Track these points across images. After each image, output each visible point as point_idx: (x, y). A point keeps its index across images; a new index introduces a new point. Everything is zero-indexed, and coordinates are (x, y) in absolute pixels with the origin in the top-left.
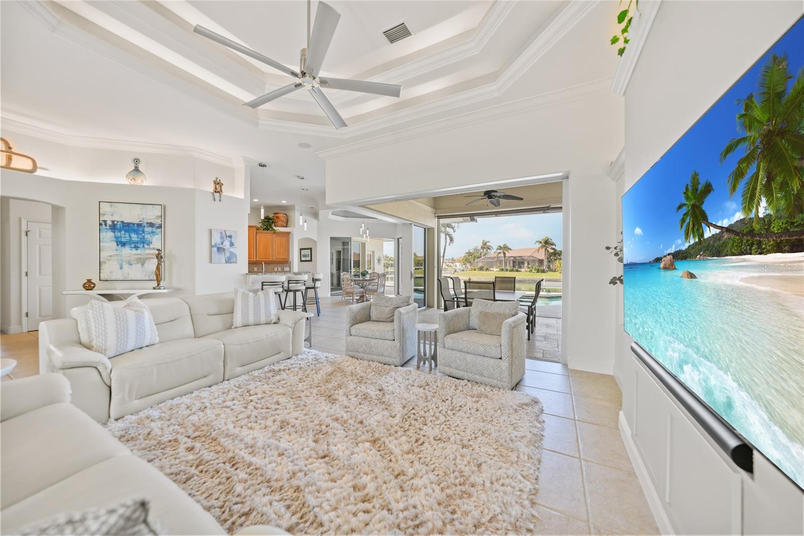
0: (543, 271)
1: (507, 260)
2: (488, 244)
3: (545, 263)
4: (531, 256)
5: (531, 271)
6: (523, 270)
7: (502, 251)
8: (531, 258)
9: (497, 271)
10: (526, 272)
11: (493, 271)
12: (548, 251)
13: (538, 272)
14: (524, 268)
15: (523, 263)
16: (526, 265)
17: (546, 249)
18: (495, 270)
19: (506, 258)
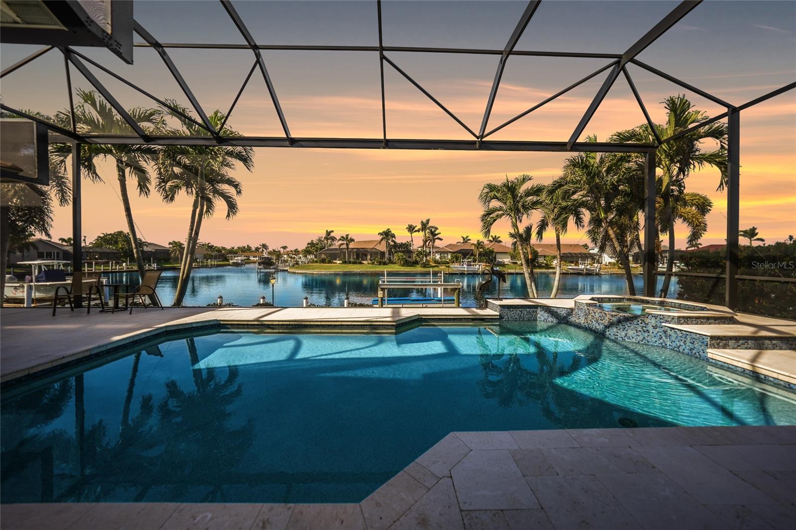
0: (385, 264)
1: (350, 251)
2: (332, 234)
3: (387, 255)
4: (373, 248)
5: (373, 263)
6: (365, 262)
7: (345, 242)
8: (374, 250)
9: (340, 263)
10: (369, 264)
11: (336, 263)
12: (389, 243)
13: (380, 264)
14: (367, 260)
15: (366, 255)
16: (369, 257)
17: (387, 242)
18: (338, 262)
19: (349, 250)
